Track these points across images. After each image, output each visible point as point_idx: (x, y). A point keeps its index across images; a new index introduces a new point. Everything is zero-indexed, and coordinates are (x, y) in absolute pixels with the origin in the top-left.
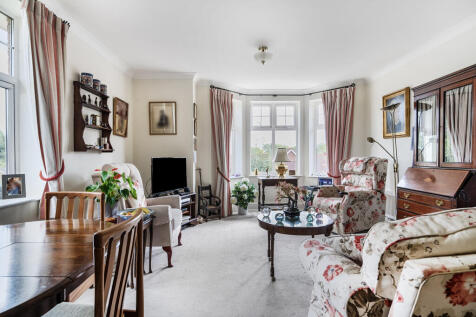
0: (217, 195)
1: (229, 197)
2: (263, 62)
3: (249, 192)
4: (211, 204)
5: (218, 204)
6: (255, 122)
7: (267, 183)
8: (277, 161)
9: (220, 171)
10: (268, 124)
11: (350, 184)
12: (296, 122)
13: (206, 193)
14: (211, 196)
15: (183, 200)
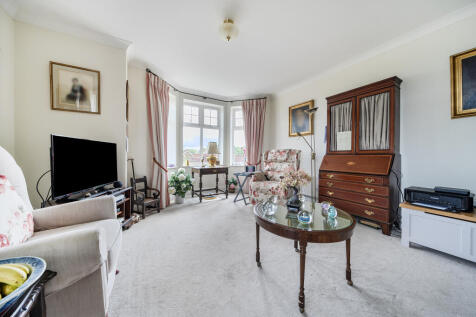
0: (154, 186)
1: (168, 187)
2: (229, 38)
3: (187, 181)
4: (146, 197)
5: (155, 197)
6: (186, 119)
7: (203, 172)
8: (209, 153)
9: (157, 162)
10: (197, 122)
11: (273, 170)
12: (219, 123)
13: (141, 185)
14: (147, 188)
15: (117, 198)
